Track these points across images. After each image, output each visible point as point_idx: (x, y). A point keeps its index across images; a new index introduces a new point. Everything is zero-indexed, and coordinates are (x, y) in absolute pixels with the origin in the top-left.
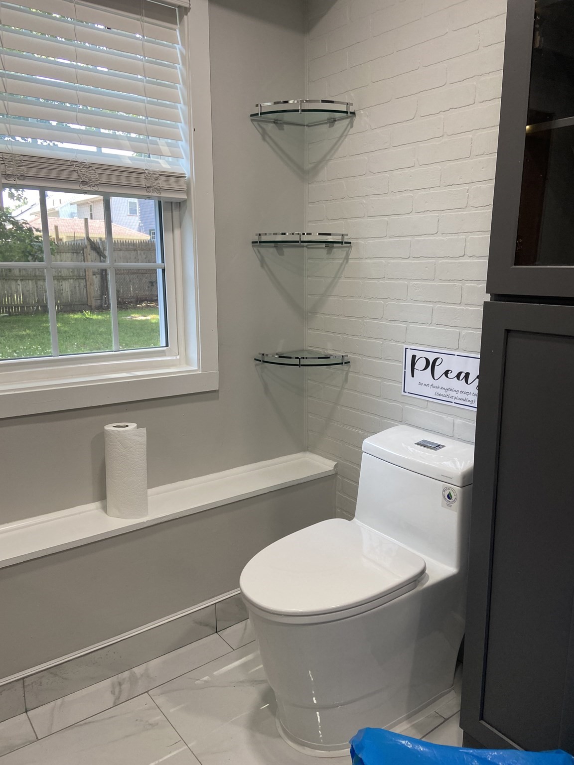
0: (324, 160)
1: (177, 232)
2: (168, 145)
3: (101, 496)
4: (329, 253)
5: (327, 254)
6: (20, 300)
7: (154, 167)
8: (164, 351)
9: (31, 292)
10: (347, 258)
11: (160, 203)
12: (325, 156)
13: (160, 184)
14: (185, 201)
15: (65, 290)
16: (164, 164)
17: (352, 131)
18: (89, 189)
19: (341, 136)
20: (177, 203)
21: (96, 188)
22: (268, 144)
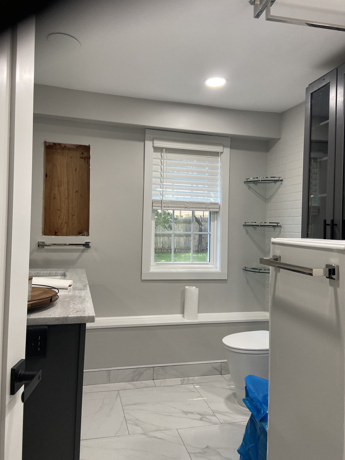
0: (273, 196)
1: (215, 222)
2: (214, 194)
3: (183, 313)
4: (274, 229)
5: (274, 230)
6: (161, 247)
7: (209, 201)
8: (208, 263)
9: (166, 242)
10: (280, 232)
11: (210, 212)
12: (273, 194)
13: (210, 207)
14: (219, 211)
15: (182, 242)
16: (212, 200)
17: (282, 186)
18: (187, 209)
19: (278, 188)
20: (216, 212)
21: (189, 209)
22: (251, 191)
